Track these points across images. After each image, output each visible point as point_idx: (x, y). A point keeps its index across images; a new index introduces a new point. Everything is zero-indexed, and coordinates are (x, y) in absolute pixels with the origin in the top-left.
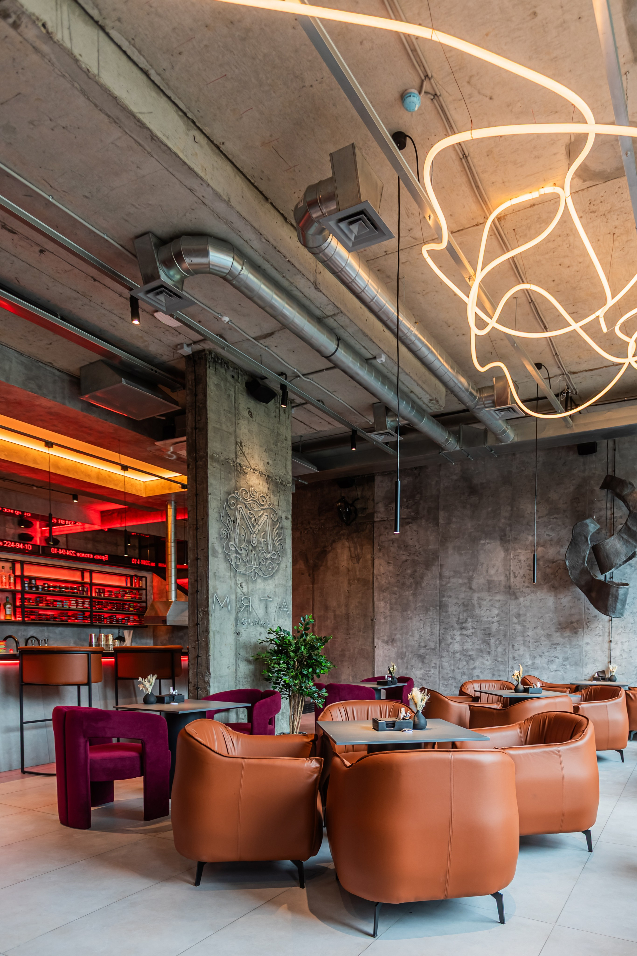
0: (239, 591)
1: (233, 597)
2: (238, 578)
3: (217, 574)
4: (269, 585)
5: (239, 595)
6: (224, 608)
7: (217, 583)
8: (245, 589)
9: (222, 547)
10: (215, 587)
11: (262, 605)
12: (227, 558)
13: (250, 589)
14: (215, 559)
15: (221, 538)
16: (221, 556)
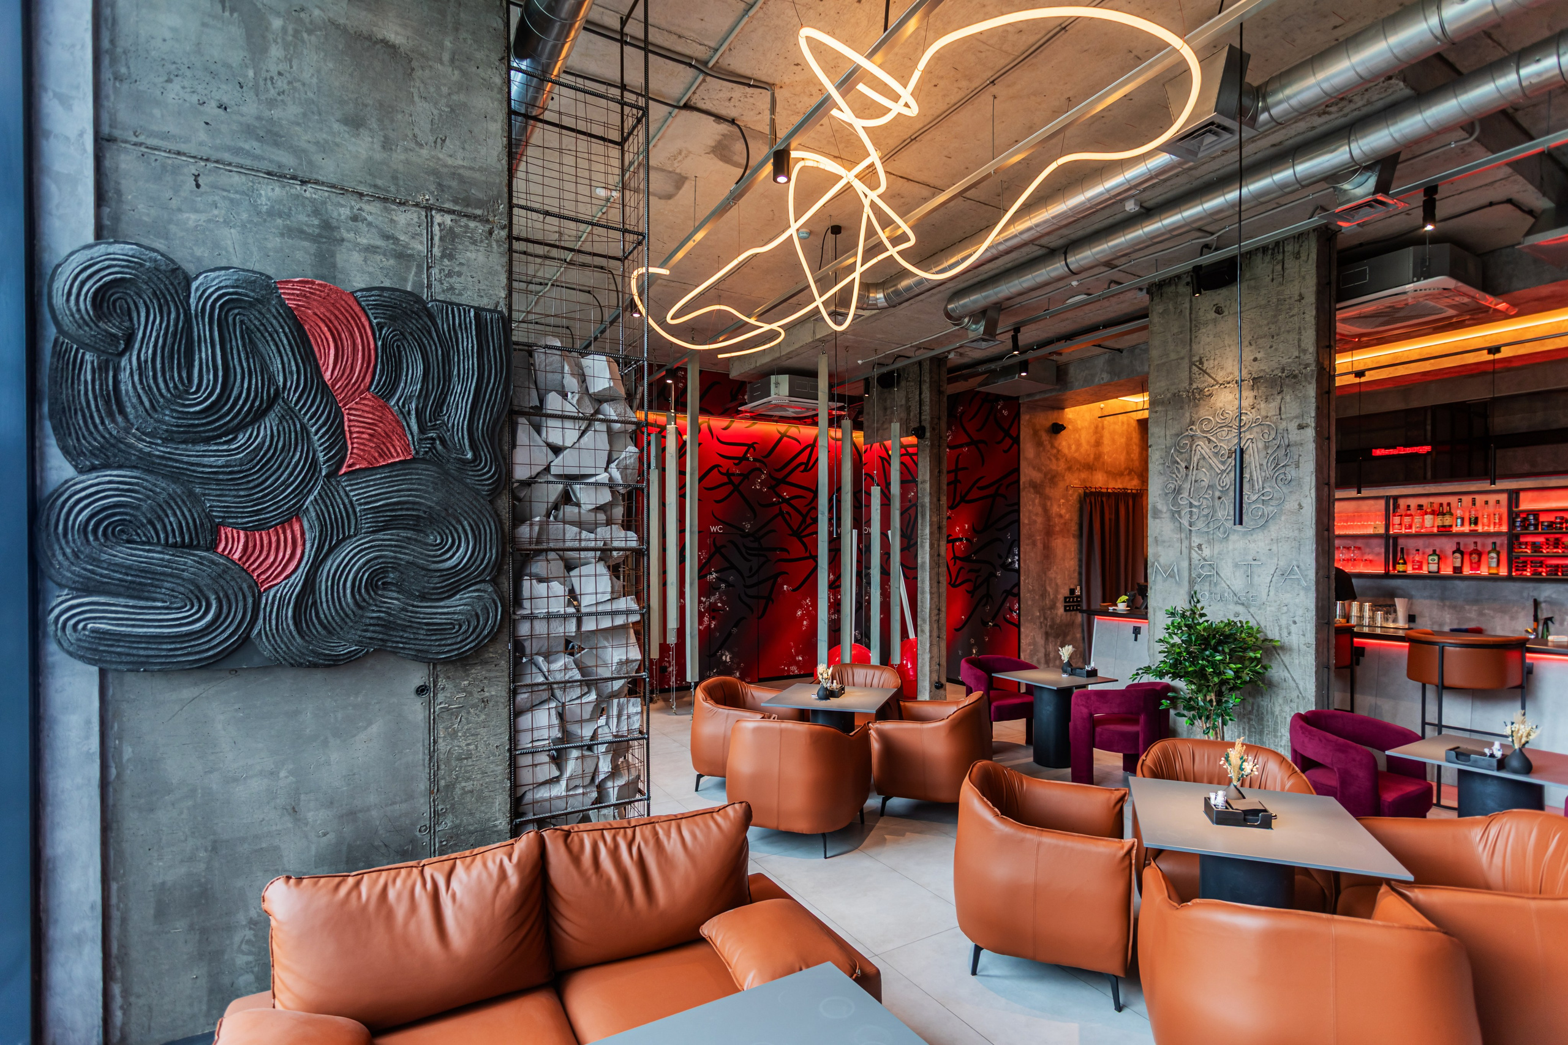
0: (1194, 555)
1: (1185, 564)
2: (1193, 538)
3: (1159, 538)
4: (1254, 541)
5: (1195, 562)
6: (1170, 579)
7: (1160, 548)
8: (1207, 552)
9: (1167, 505)
10: (1157, 556)
11: (1240, 573)
12: (1175, 515)
13: (1216, 552)
14: (1158, 521)
15: (1166, 494)
16: (1166, 516)
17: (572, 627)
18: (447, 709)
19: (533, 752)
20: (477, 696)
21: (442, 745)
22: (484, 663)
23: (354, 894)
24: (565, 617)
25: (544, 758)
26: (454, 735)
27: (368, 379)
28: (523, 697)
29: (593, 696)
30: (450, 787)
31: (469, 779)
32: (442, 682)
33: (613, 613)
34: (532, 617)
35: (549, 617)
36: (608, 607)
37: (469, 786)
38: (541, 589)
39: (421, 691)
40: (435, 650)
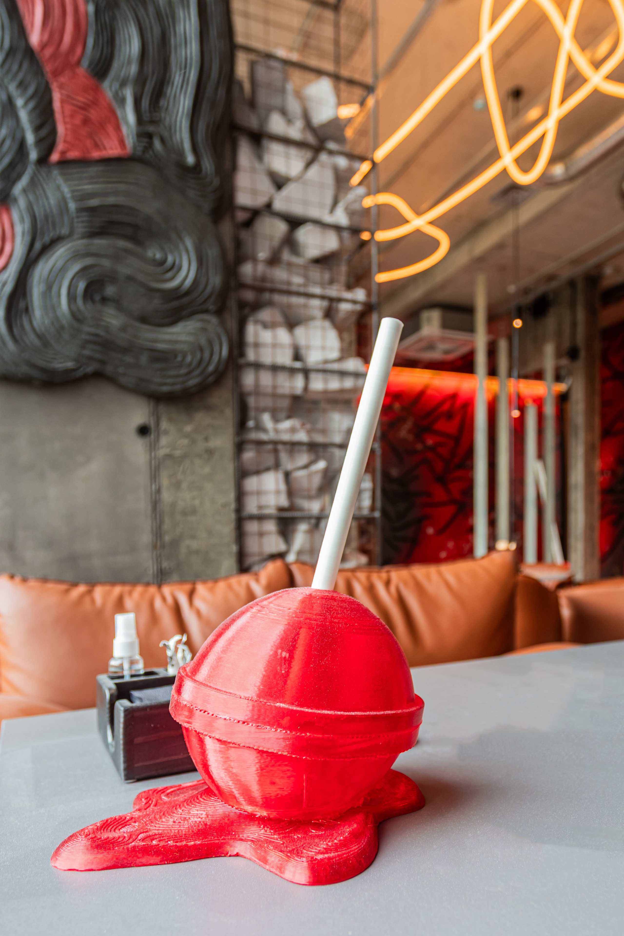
17: (299, 383)
18: (169, 456)
19: (261, 518)
20: (201, 446)
21: (166, 496)
22: (209, 408)
23: (87, 600)
24: (292, 371)
25: (271, 526)
26: (177, 485)
27: (79, 50)
28: (249, 455)
29: (321, 465)
30: (175, 543)
31: (193, 537)
32: (164, 425)
33: (343, 374)
34: (258, 366)
35: (275, 368)
36: (336, 366)
37: (194, 544)
38: (266, 336)
39: (143, 431)
40: (158, 380)
